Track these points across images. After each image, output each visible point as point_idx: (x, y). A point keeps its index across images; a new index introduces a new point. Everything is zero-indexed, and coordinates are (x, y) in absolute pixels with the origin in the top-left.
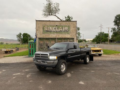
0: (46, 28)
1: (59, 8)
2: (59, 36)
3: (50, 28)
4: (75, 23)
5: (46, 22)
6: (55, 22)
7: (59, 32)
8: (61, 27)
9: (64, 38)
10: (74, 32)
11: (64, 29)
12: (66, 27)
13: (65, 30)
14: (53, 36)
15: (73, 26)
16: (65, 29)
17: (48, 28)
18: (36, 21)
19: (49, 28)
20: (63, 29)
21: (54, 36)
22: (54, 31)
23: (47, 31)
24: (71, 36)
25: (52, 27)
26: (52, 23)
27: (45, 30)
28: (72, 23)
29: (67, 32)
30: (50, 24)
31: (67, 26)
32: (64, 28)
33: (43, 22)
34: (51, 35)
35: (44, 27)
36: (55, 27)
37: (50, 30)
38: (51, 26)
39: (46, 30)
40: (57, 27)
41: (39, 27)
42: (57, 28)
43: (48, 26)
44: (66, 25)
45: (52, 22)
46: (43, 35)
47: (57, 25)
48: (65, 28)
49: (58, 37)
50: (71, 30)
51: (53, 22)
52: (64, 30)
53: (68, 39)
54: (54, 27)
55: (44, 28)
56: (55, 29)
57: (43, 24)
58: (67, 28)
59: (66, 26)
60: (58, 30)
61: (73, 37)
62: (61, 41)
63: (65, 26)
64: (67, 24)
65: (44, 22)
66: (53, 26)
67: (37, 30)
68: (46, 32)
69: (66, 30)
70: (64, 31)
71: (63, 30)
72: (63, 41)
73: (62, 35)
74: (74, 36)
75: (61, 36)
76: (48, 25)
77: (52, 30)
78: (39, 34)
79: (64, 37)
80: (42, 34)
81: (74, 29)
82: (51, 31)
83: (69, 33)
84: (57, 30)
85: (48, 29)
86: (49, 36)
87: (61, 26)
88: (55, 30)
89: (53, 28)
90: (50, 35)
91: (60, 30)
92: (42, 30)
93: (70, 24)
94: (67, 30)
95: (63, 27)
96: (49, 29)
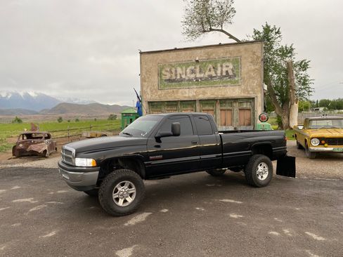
0: (167, 71)
1: (232, 6)
2: (204, 93)
3: (179, 70)
4: (256, 48)
5: (166, 54)
6: (193, 51)
7: (206, 79)
8: (210, 66)
9: (220, 100)
10: (253, 78)
11: (222, 71)
12: (228, 64)
13: (224, 74)
14: (187, 95)
15: (250, 60)
16: (225, 69)
17: (173, 70)
18: (141, 53)
19: (176, 71)
20: (219, 72)
21: (191, 95)
22: (189, 80)
23: (170, 80)
24: (245, 90)
25: (184, 68)
26: (184, 56)
27: (163, 77)
28: (246, 50)
29: (229, 78)
30: (178, 60)
31: (231, 59)
32: (222, 66)
33: (158, 54)
34: (180, 90)
35: (162, 69)
36: (193, 67)
37: (178, 77)
38: (181, 65)
39: (168, 77)
40: (198, 67)
41: (148, 71)
42: (198, 70)
43: (171, 65)
44: (228, 55)
45: (183, 53)
46: (160, 92)
47: (197, 61)
48: (224, 65)
49: (201, 97)
50: (244, 70)
51: (188, 52)
52: (222, 73)
53: (236, 100)
54: (190, 67)
55: (161, 73)
56: (193, 72)
57: (158, 61)
58: (231, 67)
59: (228, 61)
60: (202, 75)
61: (252, 96)
62: (211, 108)
63: (224, 61)
64: (231, 54)
65: (161, 55)
66: (187, 65)
67: (143, 80)
68: (166, 83)
69: (227, 72)
70: (222, 77)
71: (216, 73)
72: (218, 107)
73: (213, 89)
74: (253, 90)
75: (210, 93)
76: (173, 64)
77: (183, 76)
78: (149, 90)
79: (220, 97)
80: (156, 90)
81: (253, 67)
82: (182, 80)
83: (237, 82)
84: (198, 75)
85: (173, 75)
86: (176, 95)
87: (210, 62)
88: (192, 76)
89: (188, 70)
90: (177, 92)
91: (207, 73)
92: (155, 79)
93: (239, 51)
94: (231, 73)
95: (216, 63)
96: (176, 75)
